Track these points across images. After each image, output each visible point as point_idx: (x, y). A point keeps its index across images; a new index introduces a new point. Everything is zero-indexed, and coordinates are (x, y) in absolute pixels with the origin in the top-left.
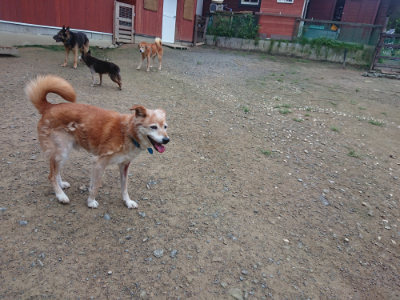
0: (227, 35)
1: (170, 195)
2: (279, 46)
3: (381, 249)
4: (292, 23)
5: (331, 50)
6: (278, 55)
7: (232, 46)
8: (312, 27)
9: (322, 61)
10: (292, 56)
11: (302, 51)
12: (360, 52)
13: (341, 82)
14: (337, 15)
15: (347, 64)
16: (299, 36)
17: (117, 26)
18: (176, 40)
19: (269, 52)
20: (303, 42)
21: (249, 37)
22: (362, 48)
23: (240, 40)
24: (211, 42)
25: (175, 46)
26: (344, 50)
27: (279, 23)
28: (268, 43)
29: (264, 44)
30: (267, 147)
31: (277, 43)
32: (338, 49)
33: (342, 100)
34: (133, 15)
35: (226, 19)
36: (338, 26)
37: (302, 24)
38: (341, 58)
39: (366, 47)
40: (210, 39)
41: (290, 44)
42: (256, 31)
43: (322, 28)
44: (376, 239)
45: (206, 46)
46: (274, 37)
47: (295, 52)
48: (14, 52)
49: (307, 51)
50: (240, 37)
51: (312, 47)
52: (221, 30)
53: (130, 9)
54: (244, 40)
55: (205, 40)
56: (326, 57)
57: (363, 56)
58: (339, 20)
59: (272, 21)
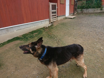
7: (90, 12)
17: (51, 14)
21: (97, 8)
23: (93, 9)
24: (80, 12)
40: (79, 10)
42: (101, 4)
52: (84, 6)
53: (55, 5)
54: (95, 9)
55: (77, 11)
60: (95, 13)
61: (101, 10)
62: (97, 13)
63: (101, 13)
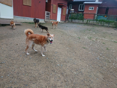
0: (75, 19)
1: (60, 55)
2: (90, 22)
3: (111, 69)
4: (93, 15)
5: (105, 23)
6: (89, 24)
7: (76, 22)
8: (99, 16)
9: (102, 26)
10: (94, 24)
11: (96, 23)
12: (113, 23)
13: (108, 31)
14: (106, 13)
15: (110, 26)
16: (95, 19)
18: (61, 21)
19: (87, 23)
20: (97, 20)
21: (81, 19)
22: (114, 22)
24: (70, 21)
25: (60, 22)
26: (108, 22)
27: (89, 15)
28: (86, 21)
29: (85, 21)
30: (84, 47)
31: (89, 21)
32: (107, 22)
33: (107, 36)
34: (50, 14)
35: (75, 15)
36: (107, 16)
37: (96, 16)
38: (108, 25)
39: (115, 22)
40: (70, 20)
41: (93, 21)
42: (83, 18)
43: (102, 16)
44: (110, 67)
45: (69, 22)
46: (88, 19)
47: (94, 23)
48: (21, 24)
49: (98, 23)
50: (78, 19)
51: (99, 22)
52: (73, 18)
53: (49, 13)
54: (80, 20)
55: (69, 20)
56: (103, 24)
57: (115, 24)
58: (107, 14)
59: (87, 15)
62: (80, 23)
63: (82, 23)
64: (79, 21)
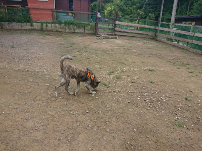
2: (47, 26)
4: (50, 12)
5: (75, 27)
6: (48, 31)
7: (15, 27)
9: (73, 33)
10: (56, 31)
11: (61, 28)
12: (89, 27)
14: (70, 8)
15: (87, 33)
19: (42, 30)
20: (60, 23)
21: (25, 22)
22: (89, 25)
23: (19, 23)
27: (42, 12)
28: (39, 25)
29: (37, 25)
31: (45, 24)
32: (79, 26)
36: (73, 13)
38: (81, 31)
39: (91, 24)
41: (53, 25)
42: (29, 18)
43: (65, 14)
46: (42, 21)
50: (19, 21)
54: (23, 24)
56: (74, 30)
57: (91, 28)
58: (73, 10)
59: (38, 12)
60: (24, 30)
61: (32, 25)
62: (26, 30)
63: (32, 30)
64: (22, 26)
